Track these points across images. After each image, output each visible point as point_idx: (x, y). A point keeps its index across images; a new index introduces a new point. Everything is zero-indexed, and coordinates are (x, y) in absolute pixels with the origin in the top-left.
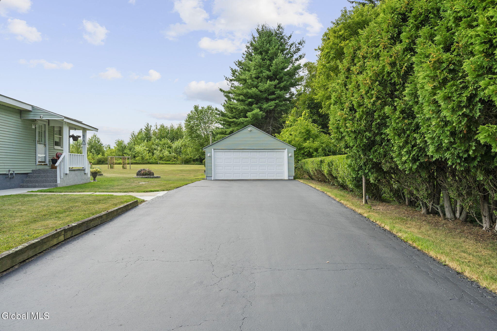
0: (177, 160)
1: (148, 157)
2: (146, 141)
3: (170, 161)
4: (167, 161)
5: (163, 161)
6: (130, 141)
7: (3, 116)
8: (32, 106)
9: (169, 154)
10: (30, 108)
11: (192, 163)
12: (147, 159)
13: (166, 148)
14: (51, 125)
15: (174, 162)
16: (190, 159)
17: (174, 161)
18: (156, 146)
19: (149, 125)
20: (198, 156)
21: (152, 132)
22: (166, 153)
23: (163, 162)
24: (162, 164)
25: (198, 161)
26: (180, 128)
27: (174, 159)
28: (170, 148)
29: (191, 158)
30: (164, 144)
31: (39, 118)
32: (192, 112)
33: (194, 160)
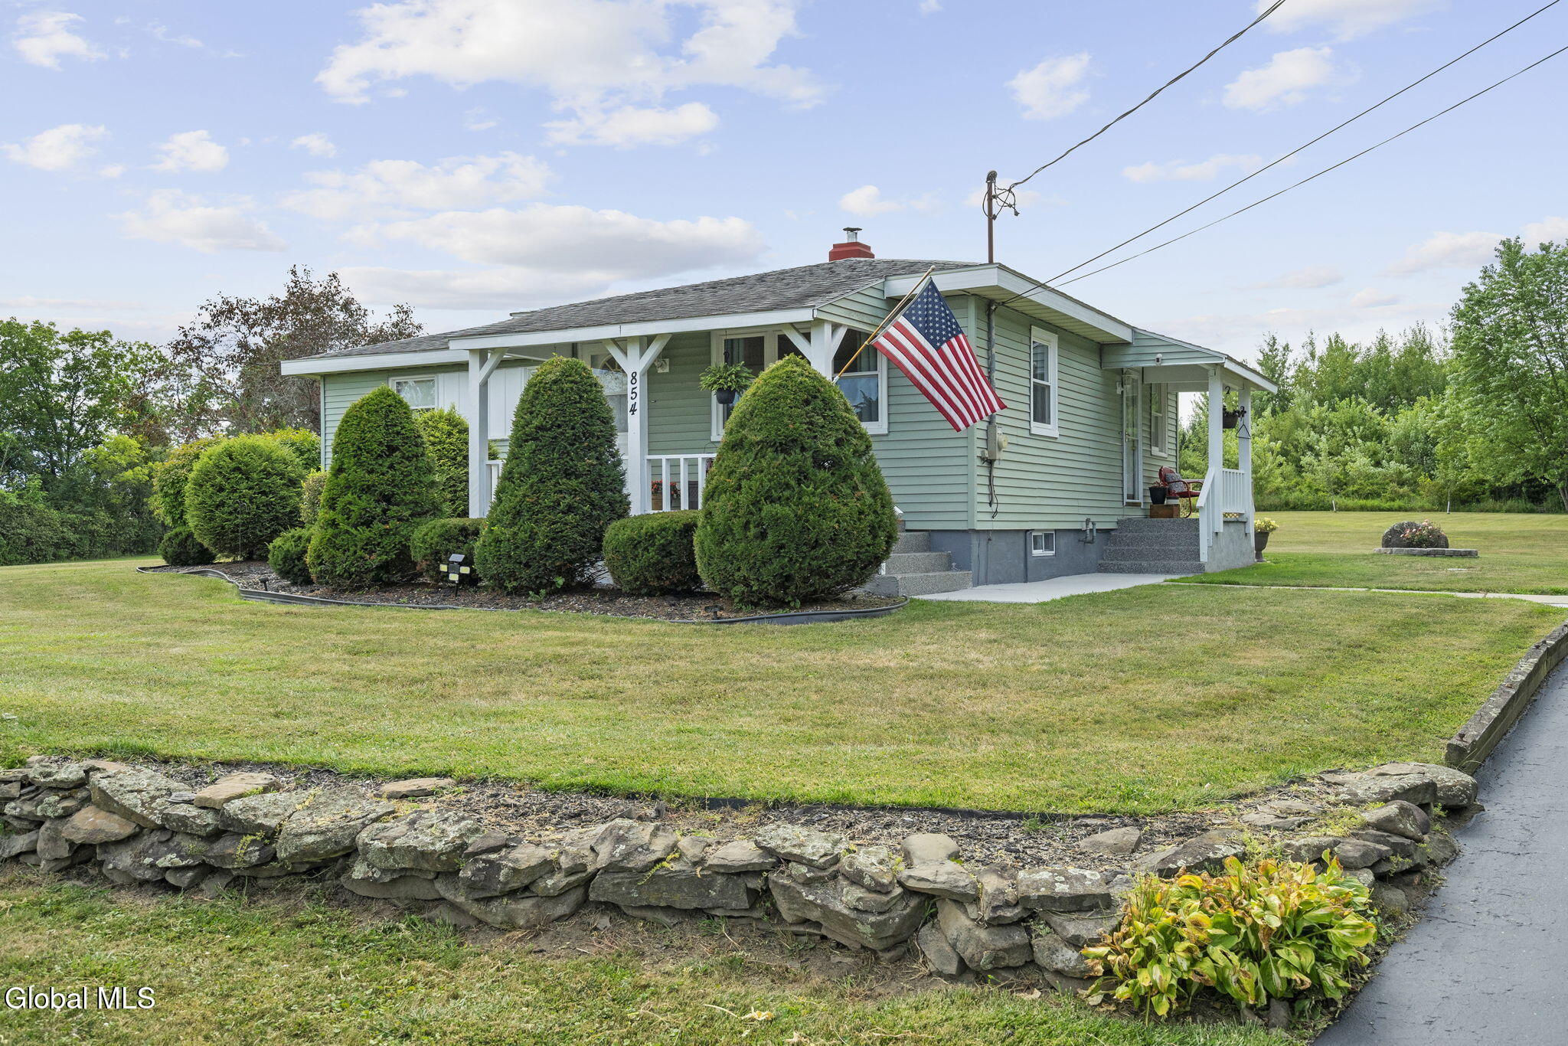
0: (1414, 492)
1: (1278, 482)
2: (1267, 413)
3: (1379, 495)
4: (1367, 497)
5: (1347, 496)
6: (1197, 415)
7: (1076, 365)
8: (1133, 329)
9: (1373, 470)
10: (1127, 336)
11: (1490, 503)
12: (1277, 491)
13: (1360, 441)
14: (1148, 380)
15: (1397, 503)
16: (1478, 489)
17: (1401, 496)
18: (1312, 433)
19: (1279, 346)
20: (1522, 470)
21: (1292, 373)
22: (1359, 462)
23: (1350, 502)
24: (1347, 509)
25: (1519, 495)
26: (1419, 349)
27: (1397, 489)
28: (1379, 439)
29: (1482, 482)
30: (1350, 424)
31: (1153, 364)
32: (1486, 274)
33: (1497, 494)
